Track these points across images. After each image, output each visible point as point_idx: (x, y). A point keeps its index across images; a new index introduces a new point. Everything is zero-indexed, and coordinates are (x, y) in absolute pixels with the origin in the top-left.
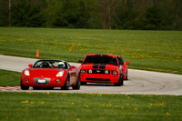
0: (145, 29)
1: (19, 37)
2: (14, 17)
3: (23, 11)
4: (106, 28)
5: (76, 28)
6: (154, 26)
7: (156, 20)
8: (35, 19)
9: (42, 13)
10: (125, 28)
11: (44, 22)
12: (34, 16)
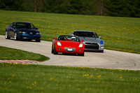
0: (69, 13)
5: (12, 10)
7: (78, 6)
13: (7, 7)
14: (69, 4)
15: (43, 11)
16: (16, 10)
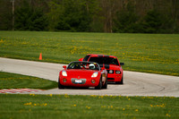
1: (22, 41)
2: (17, 21)
3: (26, 15)
5: (78, 32)
7: (156, 23)
8: (38, 23)
9: (44, 17)
13: (73, 29)
14: (144, 23)
15: (115, 31)
16: (83, 31)
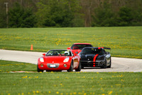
1: (16, 36)
2: (11, 20)
3: (18, 15)
4: (87, 26)
5: (63, 27)
6: (126, 23)
7: (127, 18)
8: (28, 21)
9: (34, 16)
10: (103, 26)
11: (36, 23)
12: (27, 19)
